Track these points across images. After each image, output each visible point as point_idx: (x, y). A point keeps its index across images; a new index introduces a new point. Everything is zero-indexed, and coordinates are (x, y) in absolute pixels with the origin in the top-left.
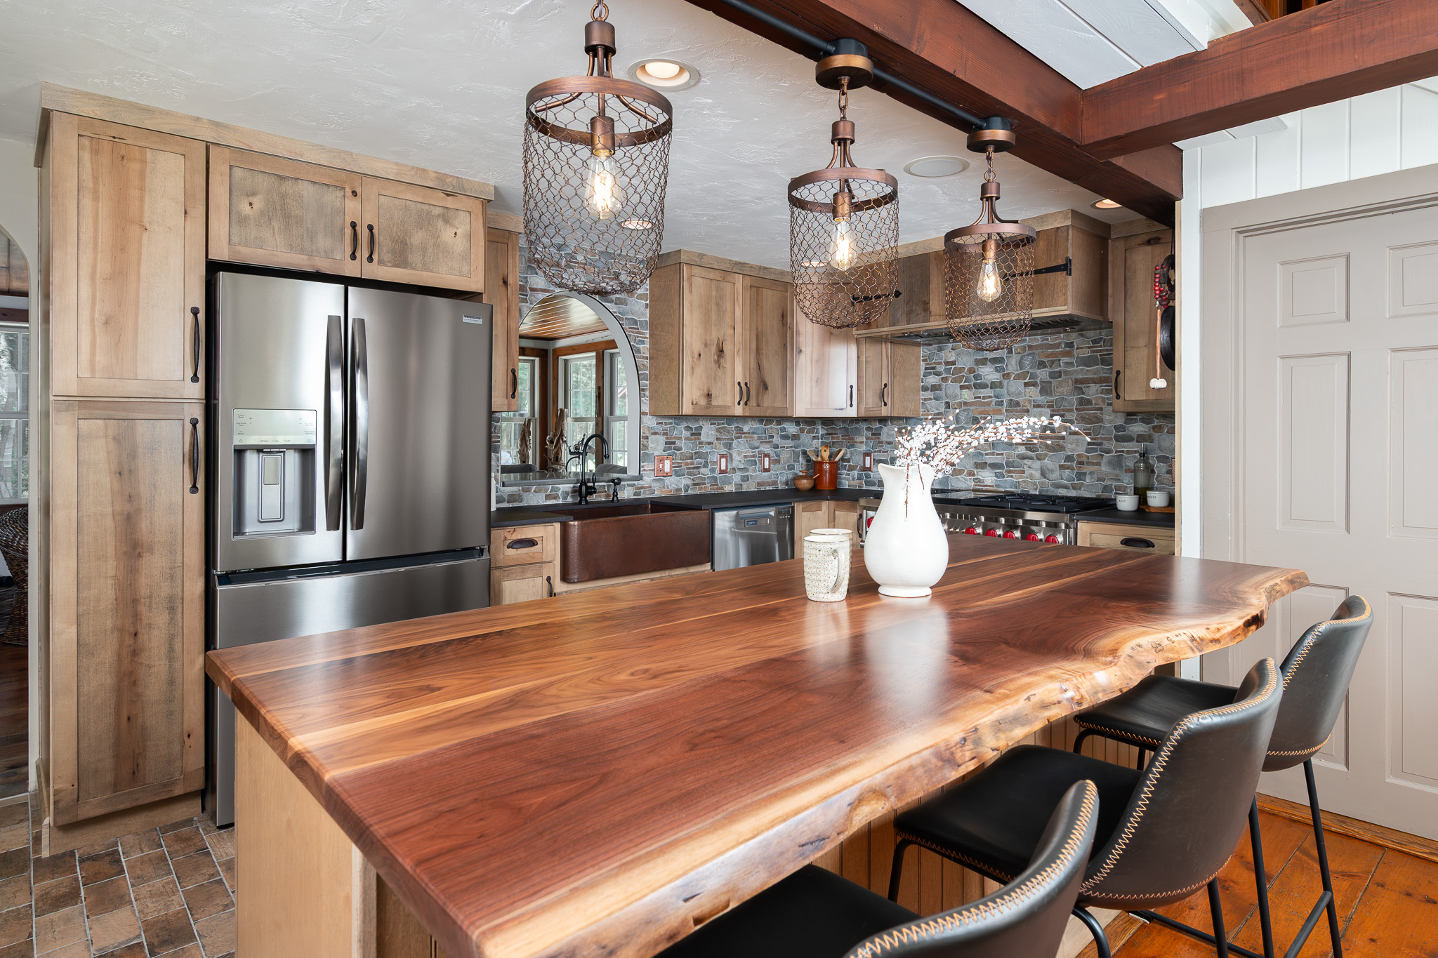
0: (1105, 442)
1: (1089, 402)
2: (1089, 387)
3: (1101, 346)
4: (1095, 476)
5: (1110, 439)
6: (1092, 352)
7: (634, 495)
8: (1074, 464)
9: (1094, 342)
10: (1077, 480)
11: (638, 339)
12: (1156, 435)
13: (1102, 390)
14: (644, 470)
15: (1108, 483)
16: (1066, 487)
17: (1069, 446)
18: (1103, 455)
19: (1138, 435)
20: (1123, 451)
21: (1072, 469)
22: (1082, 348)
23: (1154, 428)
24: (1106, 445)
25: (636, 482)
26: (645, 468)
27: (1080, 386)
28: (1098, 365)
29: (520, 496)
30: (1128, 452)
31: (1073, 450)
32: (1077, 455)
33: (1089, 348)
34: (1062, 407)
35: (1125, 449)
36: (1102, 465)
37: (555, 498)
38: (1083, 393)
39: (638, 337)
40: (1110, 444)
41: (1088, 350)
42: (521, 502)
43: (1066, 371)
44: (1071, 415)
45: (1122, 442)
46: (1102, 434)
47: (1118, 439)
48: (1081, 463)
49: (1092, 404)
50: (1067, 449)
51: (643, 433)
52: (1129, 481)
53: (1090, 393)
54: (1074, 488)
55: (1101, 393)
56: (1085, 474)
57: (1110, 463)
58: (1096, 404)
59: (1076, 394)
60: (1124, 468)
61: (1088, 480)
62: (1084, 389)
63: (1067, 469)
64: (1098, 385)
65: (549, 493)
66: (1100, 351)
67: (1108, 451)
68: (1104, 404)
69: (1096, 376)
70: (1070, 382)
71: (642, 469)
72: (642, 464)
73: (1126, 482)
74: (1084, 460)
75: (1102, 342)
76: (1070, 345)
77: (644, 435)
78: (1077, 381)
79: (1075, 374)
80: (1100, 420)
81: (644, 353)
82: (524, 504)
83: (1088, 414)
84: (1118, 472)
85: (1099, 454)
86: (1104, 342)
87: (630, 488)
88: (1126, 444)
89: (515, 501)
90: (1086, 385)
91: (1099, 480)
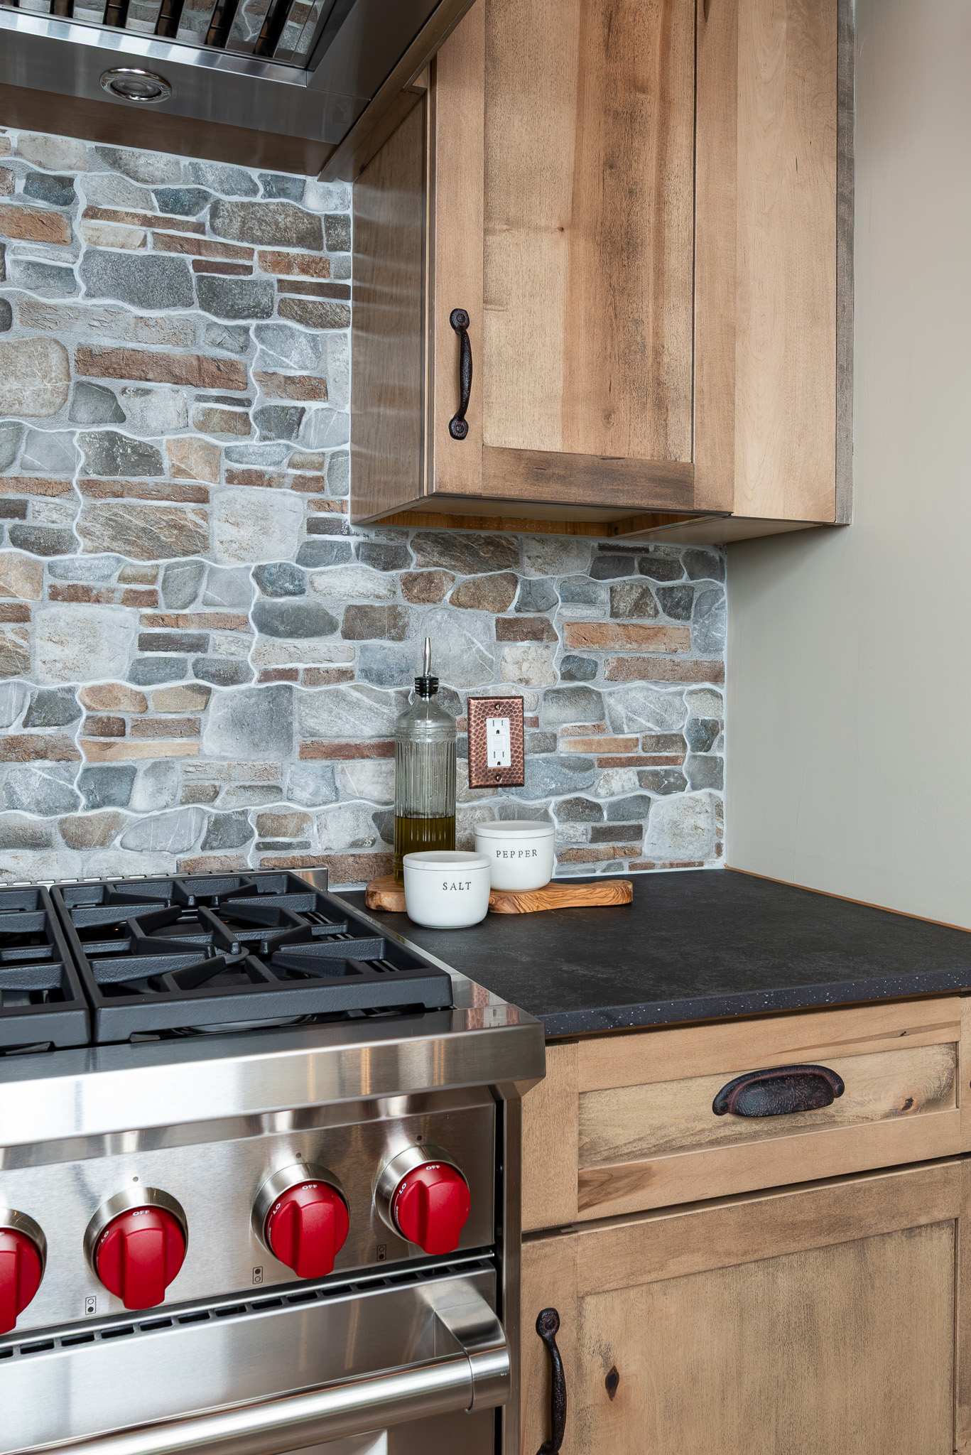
0: (216, 636)
1: (147, 459)
2: (147, 392)
3: (199, 228)
4: (175, 779)
5: (234, 624)
6: (170, 242)
8: (76, 733)
9: (172, 201)
10: (87, 808)
12: (415, 612)
13: (208, 414)
15: (226, 805)
16: (36, 842)
17: (54, 651)
18: (208, 691)
19: (349, 608)
20: (291, 674)
21: (65, 754)
22: (112, 216)
23: (409, 582)
24: (222, 646)
27: (104, 382)
28: (189, 304)
30: (314, 677)
31: (71, 668)
32: (94, 691)
33: (147, 222)
34: (13, 471)
35: (301, 666)
36: (207, 731)
38: (120, 418)
40: (237, 641)
41: (141, 231)
43: (32, 307)
44: (58, 508)
45: (291, 634)
46: (207, 603)
47: (271, 623)
48: (112, 729)
49: (159, 471)
50: (37, 664)
52: (315, 793)
53: (154, 419)
54: (76, 842)
55: (202, 427)
56: (128, 774)
57: (239, 722)
58: (179, 472)
59: (83, 414)
60: (297, 740)
61: (142, 795)
62: (122, 400)
63: (41, 755)
64: (186, 392)
66: (198, 246)
67: (230, 676)
68: (214, 475)
69: (176, 351)
70: (55, 357)
73: (305, 795)
74: (126, 711)
75: (204, 215)
76: (60, 189)
78: (89, 359)
79: (79, 327)
80: (194, 541)
83: (142, 513)
84: (271, 757)
85: (194, 688)
86: (214, 213)
88: (303, 643)
90: (131, 384)
91: (194, 796)
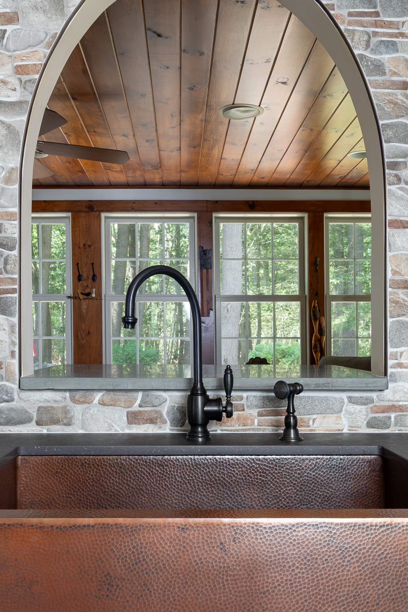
7: (370, 425)
11: (374, 40)
14: (400, 365)
25: (374, 395)
26: (403, 360)
29: (66, 411)
37: (152, 421)
39: (375, 34)
42: (69, 424)
51: (395, 273)
65: (135, 407)
71: (390, 362)
72: (390, 350)
77: (397, 278)
81: (395, 74)
82: (76, 429)
87: (358, 407)
89: (56, 422)
